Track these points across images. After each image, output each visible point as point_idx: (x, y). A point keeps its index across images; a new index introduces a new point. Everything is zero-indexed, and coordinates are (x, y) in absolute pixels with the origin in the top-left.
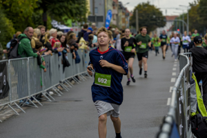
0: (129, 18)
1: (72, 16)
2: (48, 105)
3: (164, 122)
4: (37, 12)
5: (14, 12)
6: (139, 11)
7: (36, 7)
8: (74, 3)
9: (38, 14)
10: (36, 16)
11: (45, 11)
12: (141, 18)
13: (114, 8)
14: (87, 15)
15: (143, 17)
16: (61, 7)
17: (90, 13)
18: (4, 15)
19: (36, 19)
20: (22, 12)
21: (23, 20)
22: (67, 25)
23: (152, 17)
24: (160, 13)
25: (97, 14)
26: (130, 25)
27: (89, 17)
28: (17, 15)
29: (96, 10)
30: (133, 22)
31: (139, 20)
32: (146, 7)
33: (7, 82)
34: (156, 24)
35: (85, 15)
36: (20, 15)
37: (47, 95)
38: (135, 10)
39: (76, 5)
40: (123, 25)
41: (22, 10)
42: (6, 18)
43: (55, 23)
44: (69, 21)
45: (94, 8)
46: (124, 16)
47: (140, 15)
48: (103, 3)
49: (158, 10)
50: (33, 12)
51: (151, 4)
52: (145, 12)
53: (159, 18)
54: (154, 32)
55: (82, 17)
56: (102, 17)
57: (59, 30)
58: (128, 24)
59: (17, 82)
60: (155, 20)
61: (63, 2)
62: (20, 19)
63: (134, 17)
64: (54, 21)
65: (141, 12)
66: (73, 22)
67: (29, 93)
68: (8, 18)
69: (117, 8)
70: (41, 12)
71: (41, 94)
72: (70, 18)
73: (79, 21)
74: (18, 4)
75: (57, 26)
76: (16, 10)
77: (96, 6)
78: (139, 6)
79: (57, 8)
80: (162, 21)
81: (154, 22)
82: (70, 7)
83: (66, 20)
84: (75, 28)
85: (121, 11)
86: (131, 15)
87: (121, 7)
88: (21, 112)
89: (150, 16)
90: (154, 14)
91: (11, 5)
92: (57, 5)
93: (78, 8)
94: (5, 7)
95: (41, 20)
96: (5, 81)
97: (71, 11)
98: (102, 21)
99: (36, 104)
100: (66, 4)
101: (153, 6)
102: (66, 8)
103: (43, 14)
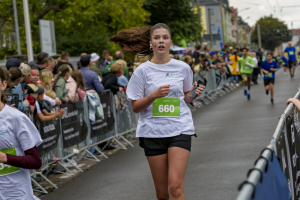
0: (249, 36)
8: (187, 21)
12: (264, 33)
13: (233, 24)
14: (202, 34)
17: (205, 31)
22: (181, 46)
23: (276, 32)
24: (285, 27)
25: (213, 32)
26: (252, 41)
27: (205, 35)
29: (213, 27)
30: (255, 38)
31: (262, 35)
32: (269, 21)
33: (112, 114)
34: (281, 40)
35: (199, 34)
38: (256, 27)
39: (189, 24)
40: (244, 42)
44: (183, 42)
45: (210, 25)
46: (244, 32)
47: (262, 29)
48: (220, 18)
49: (282, 23)
51: (274, 17)
52: (268, 26)
53: (284, 32)
54: (280, 48)
55: (197, 36)
56: (219, 35)
58: (249, 41)
60: (279, 35)
63: (255, 33)
65: (264, 27)
66: (187, 42)
69: (236, 23)
72: (183, 38)
73: (194, 41)
77: (212, 22)
78: (261, 20)
80: (287, 35)
81: (277, 37)
82: (182, 26)
83: (179, 40)
85: (242, 26)
86: (252, 31)
87: (241, 23)
88: (128, 146)
89: (274, 30)
90: (278, 28)
91: (117, 27)
93: (191, 27)
94: (111, 29)
96: (109, 112)
97: (183, 31)
98: (219, 39)
100: (177, 23)
101: (276, 20)
102: (178, 27)
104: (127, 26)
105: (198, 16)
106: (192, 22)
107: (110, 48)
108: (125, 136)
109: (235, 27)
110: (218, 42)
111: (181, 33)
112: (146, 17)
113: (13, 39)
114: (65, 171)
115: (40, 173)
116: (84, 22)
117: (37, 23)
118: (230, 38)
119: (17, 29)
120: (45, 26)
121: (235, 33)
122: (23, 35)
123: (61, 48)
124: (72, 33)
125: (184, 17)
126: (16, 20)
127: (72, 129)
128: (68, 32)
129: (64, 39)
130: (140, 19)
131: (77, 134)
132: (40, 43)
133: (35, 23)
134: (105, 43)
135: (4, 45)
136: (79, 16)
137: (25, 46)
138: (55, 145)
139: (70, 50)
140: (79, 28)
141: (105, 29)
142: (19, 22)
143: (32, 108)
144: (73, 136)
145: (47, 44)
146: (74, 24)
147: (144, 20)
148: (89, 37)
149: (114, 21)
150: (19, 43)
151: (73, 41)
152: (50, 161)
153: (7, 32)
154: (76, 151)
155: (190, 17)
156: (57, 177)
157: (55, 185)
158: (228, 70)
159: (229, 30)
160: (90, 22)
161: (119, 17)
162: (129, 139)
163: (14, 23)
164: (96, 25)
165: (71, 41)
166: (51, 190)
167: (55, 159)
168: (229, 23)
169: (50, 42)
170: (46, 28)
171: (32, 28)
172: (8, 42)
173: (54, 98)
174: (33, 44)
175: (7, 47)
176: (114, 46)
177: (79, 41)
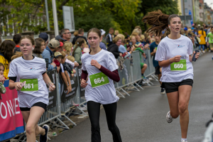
104: (125, 10)
105: (176, 3)
106: (171, 7)
107: (113, 26)
108: (123, 88)
109: (202, 11)
110: (189, 21)
112: (138, 4)
113: (45, 20)
114: (81, 113)
115: (64, 114)
116: (94, 7)
117: (61, 9)
118: (198, 18)
119: (47, 12)
120: (67, 11)
121: (202, 15)
122: (51, 17)
123: (79, 26)
124: (86, 15)
125: (166, 3)
126: (47, 6)
128: (83, 14)
129: (81, 20)
130: (134, 5)
132: (63, 23)
133: (60, 8)
134: (109, 22)
135: (38, 24)
136: (91, 3)
137: (53, 25)
138: (75, 95)
139: (85, 27)
140: (91, 12)
141: (109, 13)
142: (49, 8)
143: (58, 68)
145: (68, 23)
146: (87, 9)
147: (137, 6)
148: (98, 18)
149: (116, 6)
150: (48, 22)
151: (87, 21)
152: (71, 106)
153: (40, 15)
155: (169, 3)
156: (76, 117)
157: (74, 123)
158: (197, 41)
159: (198, 13)
160: (99, 7)
161: (119, 3)
162: (126, 90)
163: (45, 9)
164: (103, 9)
165: (85, 21)
166: (72, 127)
167: (75, 104)
168: (197, 7)
169: (70, 21)
170: (68, 12)
171: (58, 12)
172: (40, 22)
173: (73, 62)
174: (59, 23)
175: (40, 26)
176: (116, 24)
177: (91, 20)
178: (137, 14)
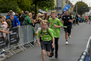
0: (73, 8)
1: (48, 7)
2: (37, 46)
3: (82, 54)
4: (33, 5)
5: (22, 5)
6: (77, 5)
7: (32, 3)
9: (33, 6)
10: (32, 7)
11: (36, 5)
12: (79, 8)
13: (66, 4)
15: (79, 7)
16: (43, 3)
17: (55, 6)
18: (18, 7)
19: (32, 8)
20: (26, 5)
21: (26, 9)
22: (46, 11)
23: (83, 8)
24: (87, 6)
25: (59, 6)
26: (74, 11)
27: (55, 7)
28: (24, 7)
29: (58, 4)
30: (75, 9)
31: (78, 9)
32: (81, 3)
34: (85, 11)
35: (53, 7)
36: (25, 6)
37: (36, 42)
38: (76, 4)
39: (50, 2)
40: (71, 11)
41: (26, 4)
42: (19, 8)
43: (40, 10)
44: (47, 10)
45: (57, 3)
46: (71, 7)
47: (78, 6)
48: (61, 1)
49: (86, 4)
50: (30, 5)
51: (83, 2)
52: (80, 5)
53: (86, 8)
54: (84, 14)
55: (52, 8)
56: (61, 8)
57: (42, 13)
59: (23, 36)
60: (84, 9)
61: (44, 1)
62: (25, 9)
63: (75, 7)
64: (40, 9)
65: (79, 5)
66: (48, 10)
67: (28, 41)
68: (20, 8)
70: (34, 5)
71: (33, 42)
72: (47, 8)
73: (51, 9)
74: (24, 2)
75: (41, 11)
76: (23, 4)
78: (78, 2)
79: (41, 4)
80: (88, 9)
81: (84, 10)
82: (47, 3)
83: (45, 9)
84: (49, 12)
85: (70, 5)
86: (74, 7)
87: (70, 3)
88: (24, 50)
89: (83, 7)
91: (21, 2)
92: (41, 2)
93: (50, 4)
94: (18, 3)
95: (34, 9)
96: (17, 36)
98: (61, 9)
99: (31, 46)
100: (45, 2)
101: (84, 3)
102: (45, 3)
103: (35, 6)
104: (25, 2)
107: (18, 10)
111: (46, 6)
124: (3, 3)
127: (3, 42)
131: (5, 43)
134: (16, 8)
139: (2, 10)
144: (3, 44)
148: (10, 6)
151: (3, 7)
154: (4, 50)
162: (25, 47)
165: (2, 6)
176: (19, 10)
177: (6, 7)
178: (32, 4)
